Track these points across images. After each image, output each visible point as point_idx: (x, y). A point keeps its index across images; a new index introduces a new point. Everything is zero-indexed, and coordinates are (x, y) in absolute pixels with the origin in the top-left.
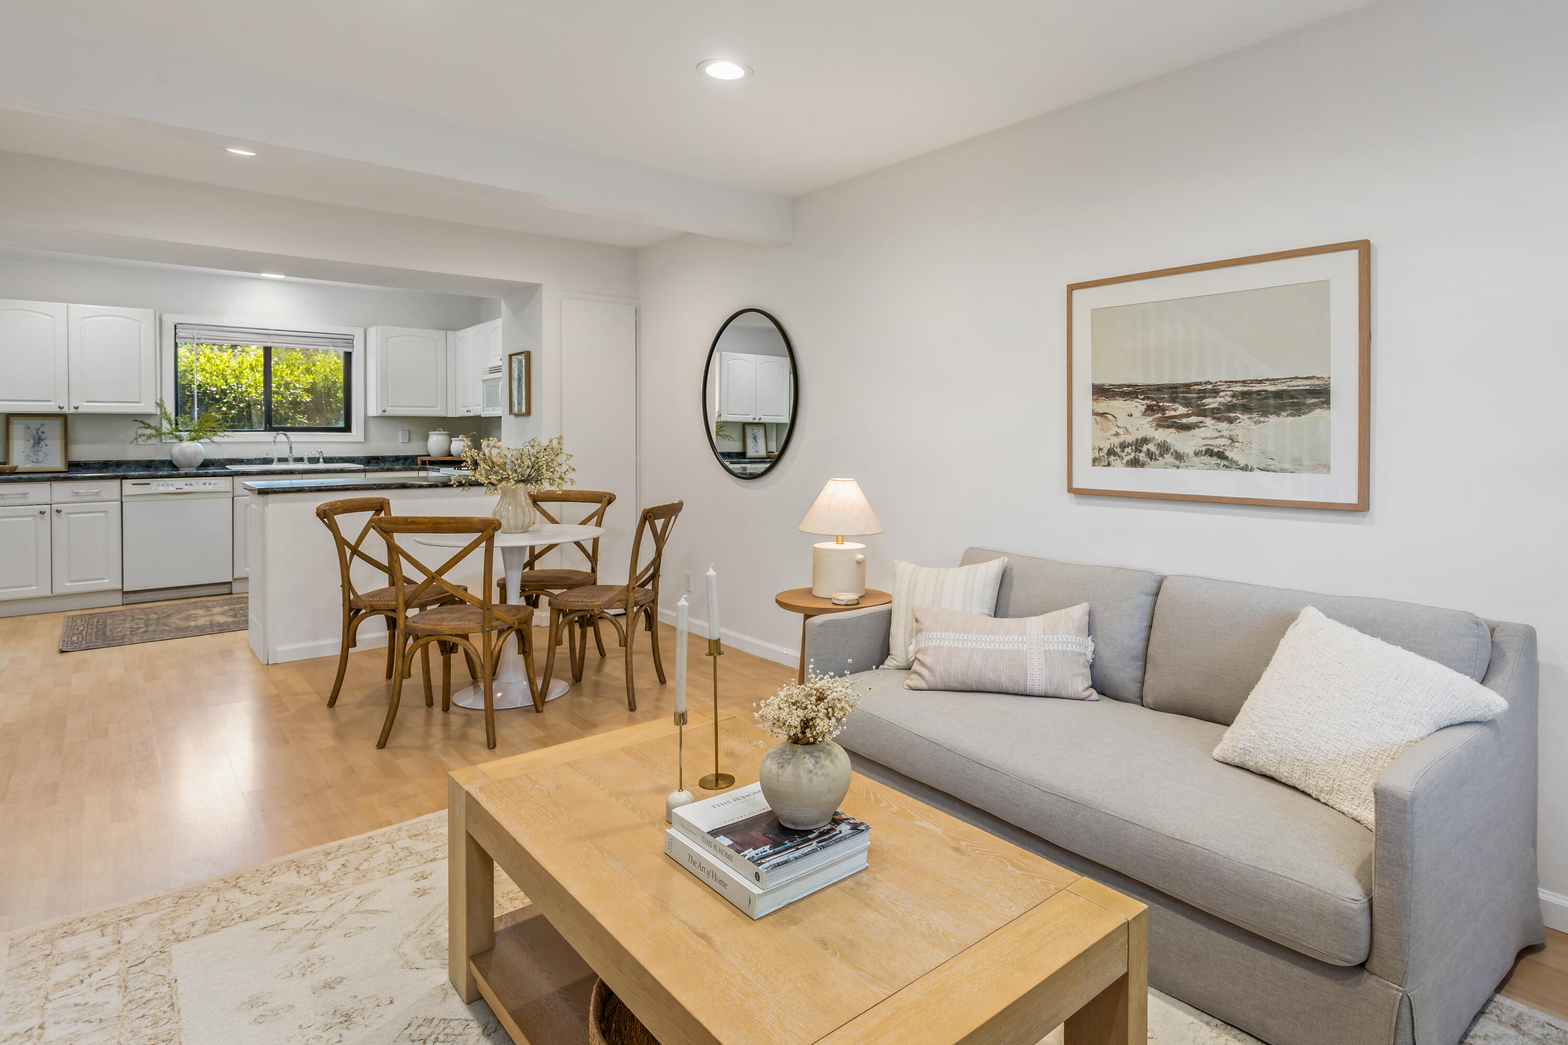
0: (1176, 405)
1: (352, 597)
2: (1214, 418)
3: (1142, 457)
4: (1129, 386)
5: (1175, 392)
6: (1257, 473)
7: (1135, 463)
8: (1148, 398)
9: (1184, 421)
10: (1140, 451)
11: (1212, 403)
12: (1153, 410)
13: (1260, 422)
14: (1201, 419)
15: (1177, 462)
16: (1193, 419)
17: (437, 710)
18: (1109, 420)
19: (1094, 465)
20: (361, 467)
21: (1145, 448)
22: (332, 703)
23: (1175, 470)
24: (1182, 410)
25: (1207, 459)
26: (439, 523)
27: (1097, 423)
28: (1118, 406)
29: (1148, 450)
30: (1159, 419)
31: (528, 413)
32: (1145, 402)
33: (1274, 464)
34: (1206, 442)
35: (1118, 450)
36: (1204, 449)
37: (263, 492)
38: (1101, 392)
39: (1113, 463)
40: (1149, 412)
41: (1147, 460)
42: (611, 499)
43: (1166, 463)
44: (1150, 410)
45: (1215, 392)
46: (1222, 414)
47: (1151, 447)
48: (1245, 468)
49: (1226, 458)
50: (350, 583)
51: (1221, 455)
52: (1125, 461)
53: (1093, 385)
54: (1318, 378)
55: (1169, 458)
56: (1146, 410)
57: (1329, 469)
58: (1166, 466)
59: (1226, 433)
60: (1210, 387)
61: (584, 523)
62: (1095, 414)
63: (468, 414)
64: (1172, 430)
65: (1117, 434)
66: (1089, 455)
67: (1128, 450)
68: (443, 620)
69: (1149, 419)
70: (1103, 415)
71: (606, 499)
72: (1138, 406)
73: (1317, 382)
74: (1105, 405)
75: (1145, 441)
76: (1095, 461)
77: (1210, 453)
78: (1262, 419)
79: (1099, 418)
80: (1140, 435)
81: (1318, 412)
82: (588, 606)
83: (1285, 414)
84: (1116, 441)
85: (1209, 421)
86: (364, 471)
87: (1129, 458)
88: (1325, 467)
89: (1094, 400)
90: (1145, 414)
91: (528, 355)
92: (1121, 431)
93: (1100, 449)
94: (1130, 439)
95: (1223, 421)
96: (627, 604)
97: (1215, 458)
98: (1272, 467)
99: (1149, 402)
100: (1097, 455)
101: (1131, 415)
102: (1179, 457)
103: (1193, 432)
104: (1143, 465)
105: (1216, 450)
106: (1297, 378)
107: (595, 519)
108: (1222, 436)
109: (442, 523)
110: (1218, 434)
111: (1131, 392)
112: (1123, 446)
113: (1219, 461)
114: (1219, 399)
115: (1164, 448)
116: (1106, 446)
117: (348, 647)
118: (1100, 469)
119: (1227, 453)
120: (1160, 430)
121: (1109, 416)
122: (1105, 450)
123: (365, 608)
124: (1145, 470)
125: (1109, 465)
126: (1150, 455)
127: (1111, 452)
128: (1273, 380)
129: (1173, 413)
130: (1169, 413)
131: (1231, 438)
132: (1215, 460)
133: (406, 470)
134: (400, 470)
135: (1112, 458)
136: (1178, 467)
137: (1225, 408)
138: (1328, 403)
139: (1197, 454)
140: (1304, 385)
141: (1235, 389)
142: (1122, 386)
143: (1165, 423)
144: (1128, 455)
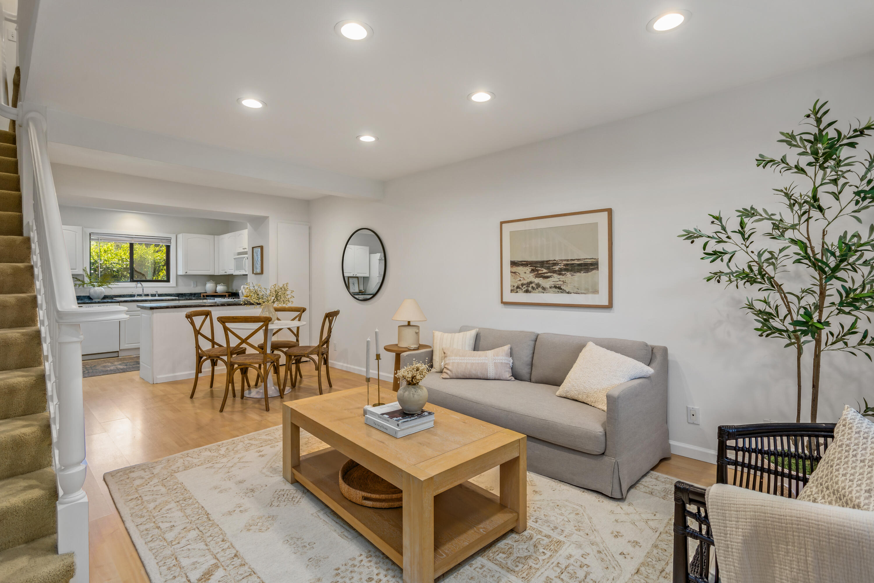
0: (543, 269)
1: (200, 351)
2: (557, 274)
3: (530, 289)
4: (524, 261)
5: (542, 264)
6: (572, 294)
7: (527, 291)
8: (532, 266)
9: (546, 275)
10: (529, 287)
11: (557, 268)
12: (534, 271)
13: (574, 275)
14: (552, 274)
15: (543, 291)
16: (549, 274)
17: (238, 399)
18: (517, 275)
19: (511, 292)
20: (177, 298)
21: (531, 285)
22: (192, 397)
23: (542, 294)
24: (545, 271)
25: (554, 289)
26: (247, 319)
27: (512, 276)
28: (520, 269)
29: (532, 286)
30: (536, 274)
31: (262, 273)
32: (531, 268)
33: (579, 291)
34: (554, 283)
35: (521, 286)
36: (553, 285)
37: (152, 308)
38: (514, 264)
39: (518, 291)
40: (532, 271)
41: (532, 290)
42: (304, 310)
43: (539, 291)
44: (533, 271)
45: (557, 264)
46: (560, 272)
47: (533, 285)
48: (568, 293)
49: (561, 289)
50: (199, 346)
51: (560, 288)
52: (523, 291)
53: (511, 261)
54: (594, 259)
55: (540, 289)
56: (531, 271)
57: (598, 293)
58: (539, 292)
59: (561, 280)
60: (555, 262)
61: (293, 320)
62: (511, 272)
63: (225, 274)
64: (541, 278)
65: (520, 280)
66: (509, 289)
67: (525, 286)
68: (246, 359)
69: (533, 274)
70: (515, 273)
71: (302, 310)
72: (528, 269)
73: (594, 260)
74: (515, 269)
75: (531, 283)
76: (512, 291)
77: (555, 287)
78: (574, 274)
79: (513, 274)
80: (529, 280)
81: (594, 271)
82: (302, 353)
83: (582, 272)
84: (520, 283)
85: (555, 275)
86: (179, 300)
87: (525, 289)
88: (596, 292)
89: (511, 267)
90: (531, 272)
91: (262, 247)
92: (521, 279)
93: (514, 286)
94: (525, 282)
95: (560, 275)
96: (318, 353)
97: (557, 289)
98: (578, 292)
99: (532, 268)
100: (512, 288)
101: (525, 273)
102: (544, 289)
103: (549, 279)
104: (530, 292)
105: (558, 286)
106: (587, 259)
107: (298, 318)
108: (560, 281)
109: (248, 319)
110: (558, 280)
111: (525, 264)
112: (523, 285)
113: (559, 290)
115: (538, 285)
116: (516, 285)
117: (198, 373)
118: (513, 294)
119: (562, 287)
120: (537, 278)
121: (517, 273)
122: (516, 287)
123: (206, 356)
124: (531, 294)
125: (517, 292)
126: (533, 288)
127: (518, 287)
128: (578, 259)
129: (541, 272)
130: (540, 272)
131: (563, 281)
132: (557, 290)
133: (197, 299)
134: (195, 299)
135: (518, 290)
136: (543, 293)
137: (561, 270)
138: (598, 268)
139: (550, 287)
140: (589, 261)
141: (564, 263)
142: (522, 261)
143: (538, 276)
144: (525, 288)
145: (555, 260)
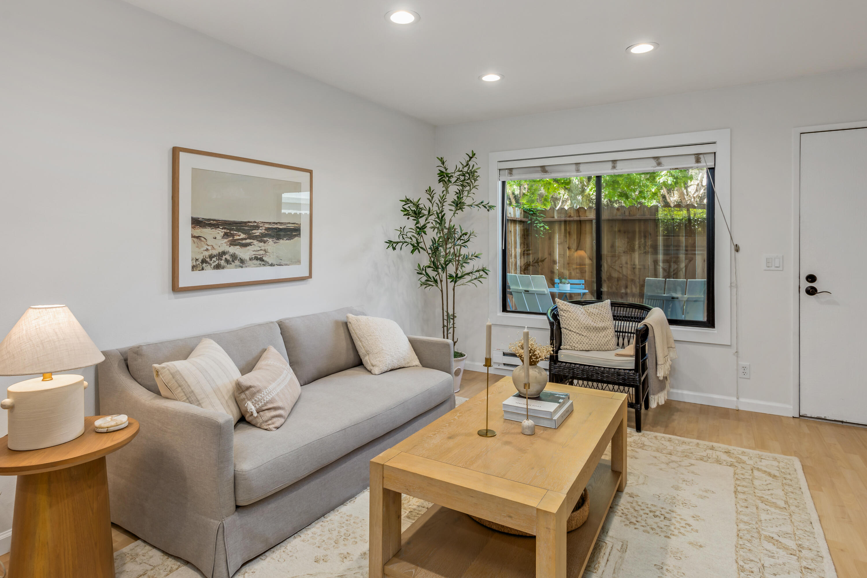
0: (240, 233)
2: (258, 241)
3: (223, 263)
4: (214, 220)
5: (239, 226)
6: (276, 267)
7: (218, 267)
8: (225, 228)
9: (244, 242)
10: (221, 260)
11: (257, 232)
12: (228, 236)
13: (276, 243)
14: (251, 241)
15: (241, 265)
16: (248, 241)
18: (202, 241)
19: (193, 270)
21: (224, 257)
23: (241, 269)
24: (243, 236)
25: (255, 262)
27: (194, 243)
28: (207, 232)
29: (226, 259)
30: (231, 241)
32: (223, 230)
33: (283, 262)
34: (254, 253)
35: (208, 260)
36: (254, 256)
38: (196, 222)
39: (205, 268)
40: (225, 236)
41: (225, 264)
43: (236, 266)
44: (226, 235)
45: (257, 227)
46: (261, 238)
47: (228, 257)
48: (272, 265)
49: (263, 261)
51: (261, 259)
52: (212, 266)
53: (192, 218)
54: (297, 224)
55: (237, 262)
56: (224, 235)
57: (300, 263)
58: (236, 267)
59: (263, 248)
60: (255, 224)
62: (193, 237)
64: (238, 247)
65: (207, 250)
66: (190, 264)
67: (214, 259)
69: (226, 240)
70: (198, 237)
72: (220, 232)
73: (296, 226)
74: (199, 231)
75: (224, 253)
76: (194, 268)
77: (257, 258)
78: (277, 241)
79: (195, 240)
80: (221, 250)
81: (296, 238)
83: (285, 239)
84: (207, 254)
85: (255, 242)
87: (215, 264)
88: (298, 262)
89: (192, 227)
90: (223, 237)
92: (209, 248)
93: (197, 260)
94: (215, 252)
95: (261, 242)
97: (259, 261)
98: (282, 263)
99: (225, 231)
100: (195, 264)
101: (215, 238)
102: (242, 261)
103: (248, 248)
104: (223, 268)
105: (259, 257)
106: (289, 223)
108: (261, 250)
110: (259, 249)
111: (214, 224)
112: (211, 257)
113: (260, 262)
114: (259, 231)
115: (234, 257)
116: (200, 257)
118: (197, 273)
119: (264, 258)
120: (232, 247)
121: (202, 238)
122: (200, 260)
124: (225, 270)
125: (203, 269)
126: (227, 261)
127: (204, 261)
128: (281, 223)
129: (238, 237)
130: (237, 237)
131: (265, 251)
132: (259, 262)
135: (204, 265)
136: (242, 267)
137: (263, 235)
138: (300, 234)
139: (251, 259)
140: (291, 226)
141: (266, 226)
142: (209, 220)
143: (233, 243)
144: (215, 262)
145: (255, 222)
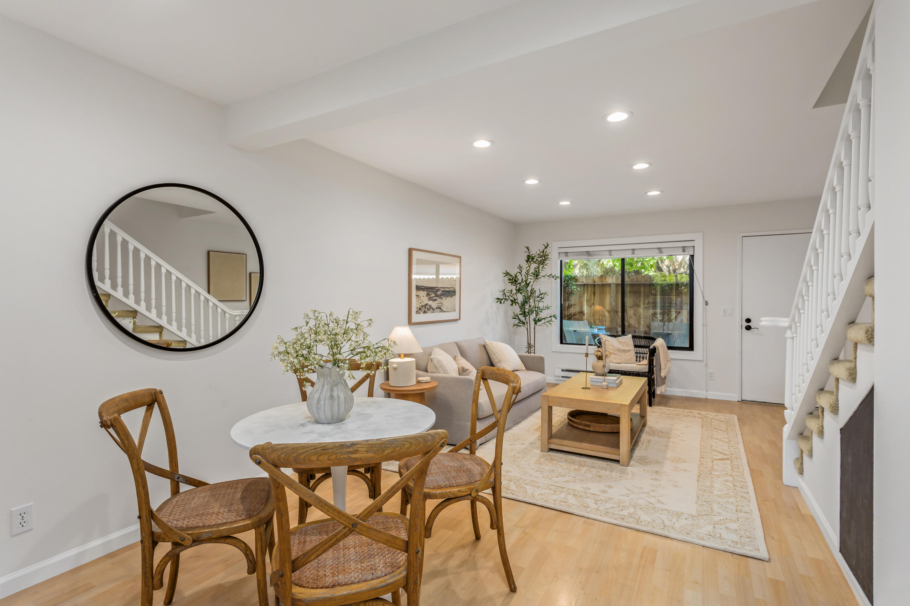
0: (432, 293)
4: (423, 286)
5: (432, 289)
6: (446, 313)
7: (425, 312)
9: (434, 298)
10: (426, 308)
15: (433, 311)
16: (435, 298)
18: (419, 298)
19: (416, 314)
23: (433, 313)
24: (433, 295)
27: (417, 299)
28: (421, 293)
32: (426, 292)
33: (449, 310)
34: (438, 305)
38: (418, 288)
39: (420, 312)
41: (427, 311)
45: (439, 290)
46: (440, 296)
47: (428, 307)
48: (444, 312)
49: (441, 309)
52: (423, 311)
53: (416, 285)
55: (431, 310)
56: (427, 295)
57: (456, 311)
58: (431, 312)
62: (416, 295)
64: (432, 301)
65: (421, 303)
66: (415, 310)
69: (427, 298)
73: (454, 289)
74: (419, 293)
75: (427, 305)
76: (416, 312)
78: (446, 298)
79: (417, 297)
80: (425, 303)
81: (454, 296)
83: (450, 297)
84: (421, 305)
85: (438, 299)
88: (454, 310)
89: (416, 291)
92: (422, 301)
93: (418, 308)
94: (423, 304)
95: (440, 298)
100: (417, 310)
101: (424, 296)
102: (433, 309)
103: (436, 301)
105: (440, 307)
106: (451, 287)
110: (439, 302)
111: (423, 288)
112: (422, 306)
114: (439, 292)
115: (430, 307)
118: (418, 315)
120: (430, 301)
121: (419, 296)
124: (427, 314)
126: (428, 309)
127: (420, 309)
128: (448, 287)
130: (431, 296)
131: (442, 303)
132: (439, 310)
137: (442, 295)
138: (455, 294)
139: (436, 308)
140: (452, 289)
141: (442, 289)
142: (422, 286)
143: (430, 299)
144: (424, 309)
145: (438, 287)
